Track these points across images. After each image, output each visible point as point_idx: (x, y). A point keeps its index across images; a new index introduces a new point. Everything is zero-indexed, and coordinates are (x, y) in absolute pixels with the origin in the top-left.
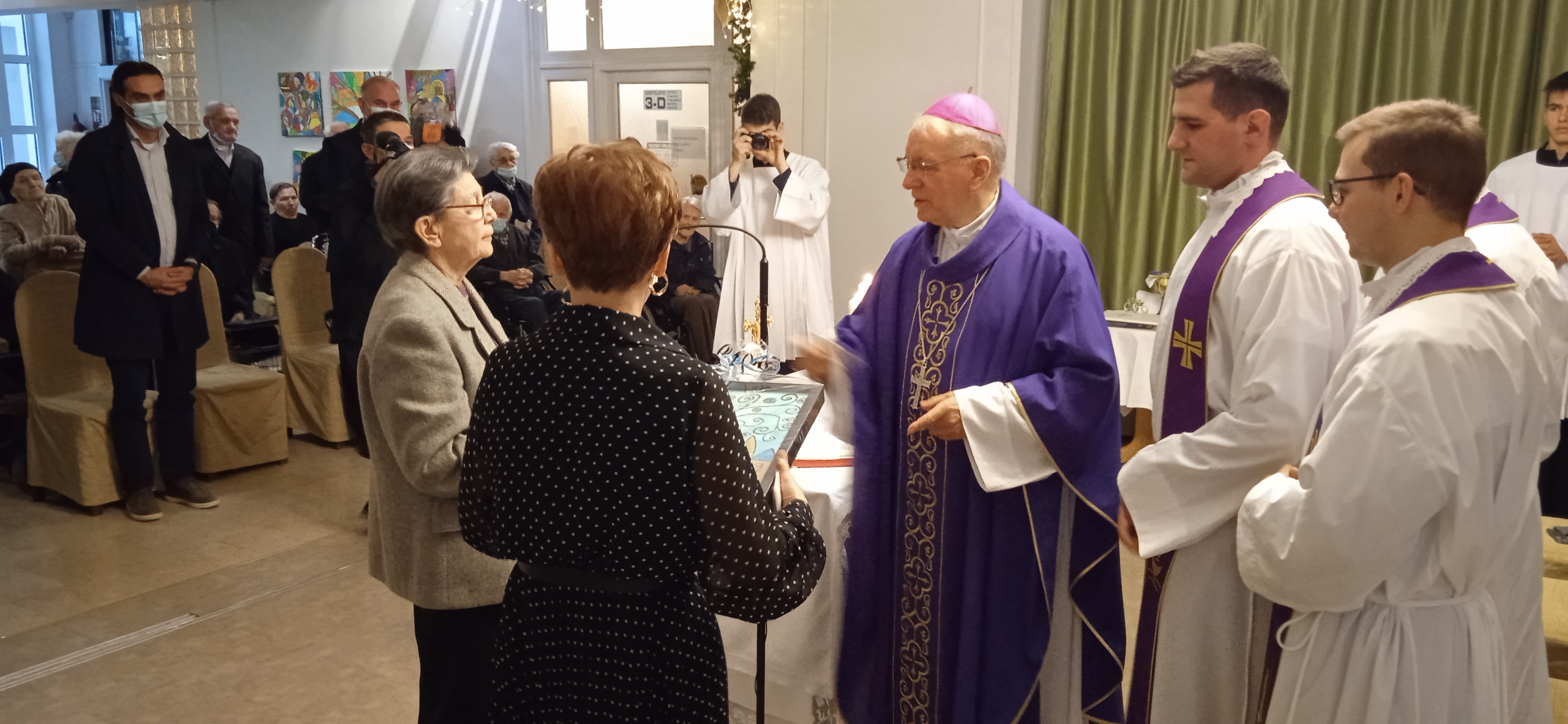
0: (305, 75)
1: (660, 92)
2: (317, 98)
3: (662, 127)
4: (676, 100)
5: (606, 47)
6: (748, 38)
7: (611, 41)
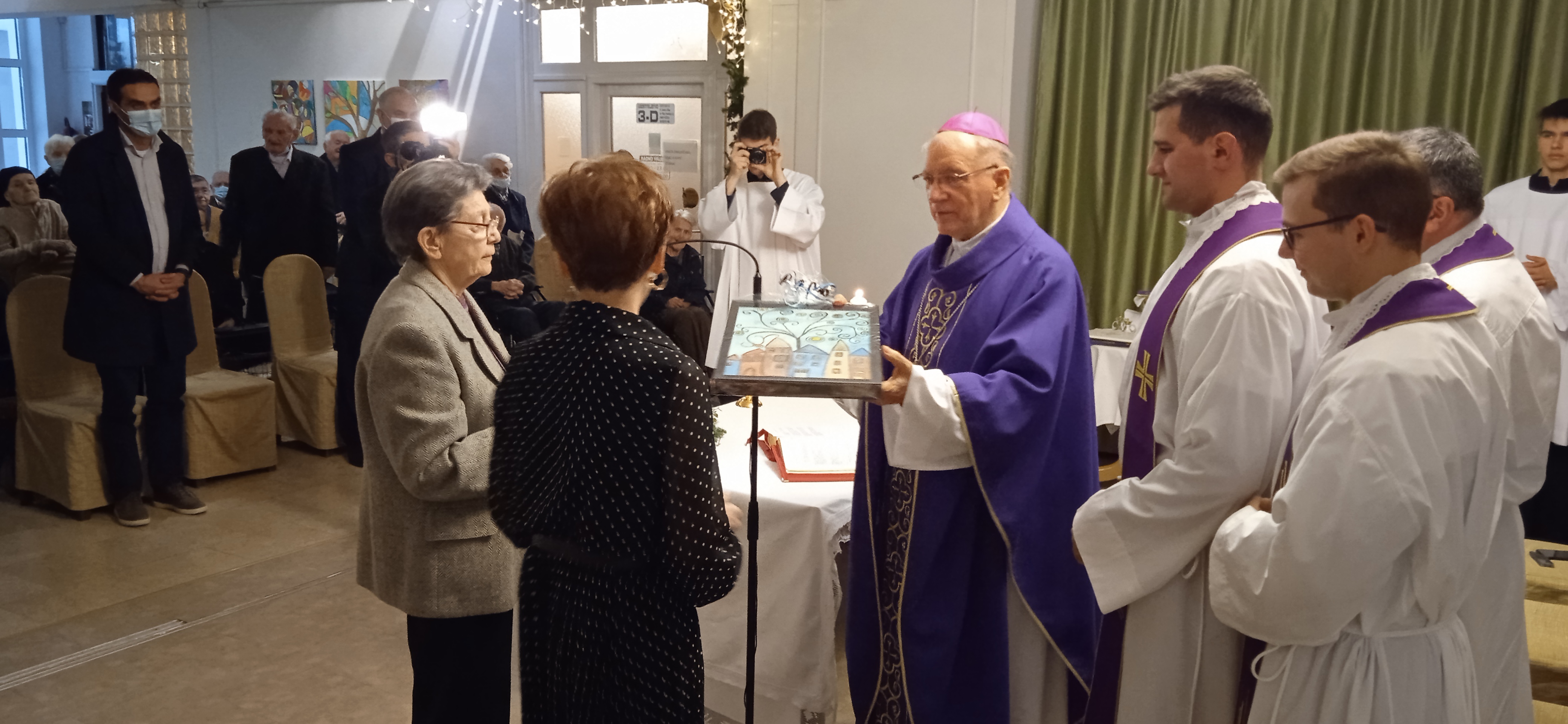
0: (298, 83)
1: (653, 105)
2: (310, 106)
3: (654, 140)
4: (669, 114)
5: (600, 60)
6: (742, 54)
7: (605, 54)
